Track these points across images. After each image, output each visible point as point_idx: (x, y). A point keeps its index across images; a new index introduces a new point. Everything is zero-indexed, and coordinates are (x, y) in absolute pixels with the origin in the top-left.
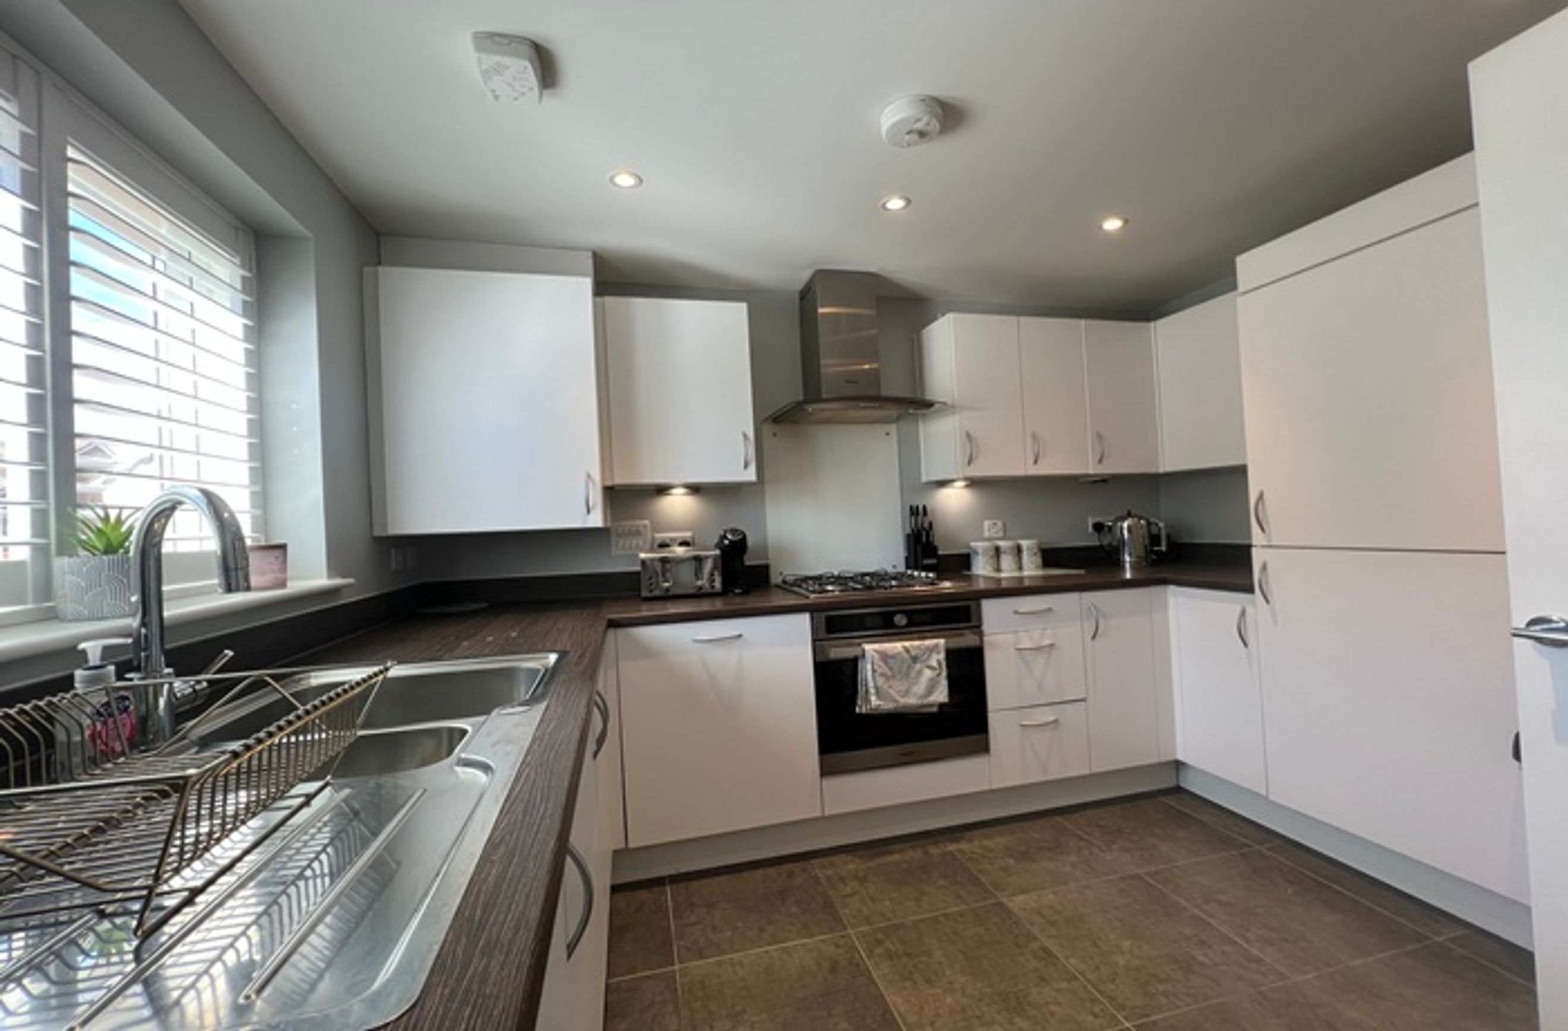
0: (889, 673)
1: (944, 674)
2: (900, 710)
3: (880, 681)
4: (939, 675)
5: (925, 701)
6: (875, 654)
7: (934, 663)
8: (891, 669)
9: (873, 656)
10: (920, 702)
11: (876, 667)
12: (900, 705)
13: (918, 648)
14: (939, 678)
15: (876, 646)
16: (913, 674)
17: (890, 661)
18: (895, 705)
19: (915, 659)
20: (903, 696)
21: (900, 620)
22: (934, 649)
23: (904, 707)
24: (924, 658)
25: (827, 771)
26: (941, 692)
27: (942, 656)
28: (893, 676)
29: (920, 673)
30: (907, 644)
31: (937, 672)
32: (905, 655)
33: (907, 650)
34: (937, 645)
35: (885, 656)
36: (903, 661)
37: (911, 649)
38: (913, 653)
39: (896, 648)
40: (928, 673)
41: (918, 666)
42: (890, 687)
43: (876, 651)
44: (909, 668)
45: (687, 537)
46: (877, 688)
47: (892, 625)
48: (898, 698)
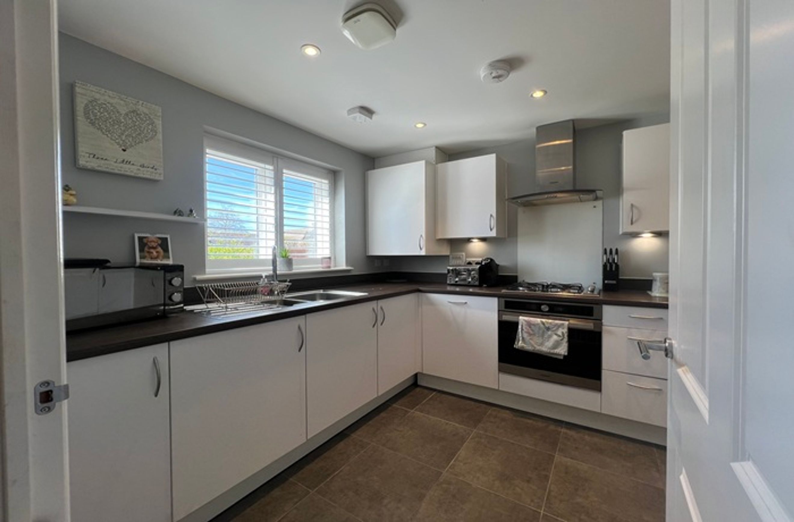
0: (531, 332)
1: (566, 339)
2: (535, 351)
3: (525, 335)
4: (562, 340)
5: (552, 351)
6: (524, 322)
7: (559, 333)
8: (532, 330)
9: (522, 323)
10: (549, 351)
11: (524, 328)
12: (536, 349)
13: (551, 323)
14: (562, 341)
15: (526, 318)
16: (546, 336)
17: (532, 327)
18: (533, 348)
19: (548, 329)
20: (539, 346)
21: (545, 308)
22: (559, 326)
23: (538, 350)
24: (554, 329)
25: (501, 370)
26: (563, 349)
27: (565, 330)
28: (534, 335)
29: (550, 336)
30: (544, 320)
31: (561, 338)
32: (542, 326)
33: (543, 323)
34: (563, 324)
35: (529, 324)
36: (540, 328)
37: (545, 323)
38: (547, 325)
39: (537, 321)
40: (555, 337)
41: (550, 333)
42: (530, 339)
43: (526, 321)
44: (543, 332)
45: (479, 261)
46: (523, 338)
47: (540, 310)
48: (535, 346)
